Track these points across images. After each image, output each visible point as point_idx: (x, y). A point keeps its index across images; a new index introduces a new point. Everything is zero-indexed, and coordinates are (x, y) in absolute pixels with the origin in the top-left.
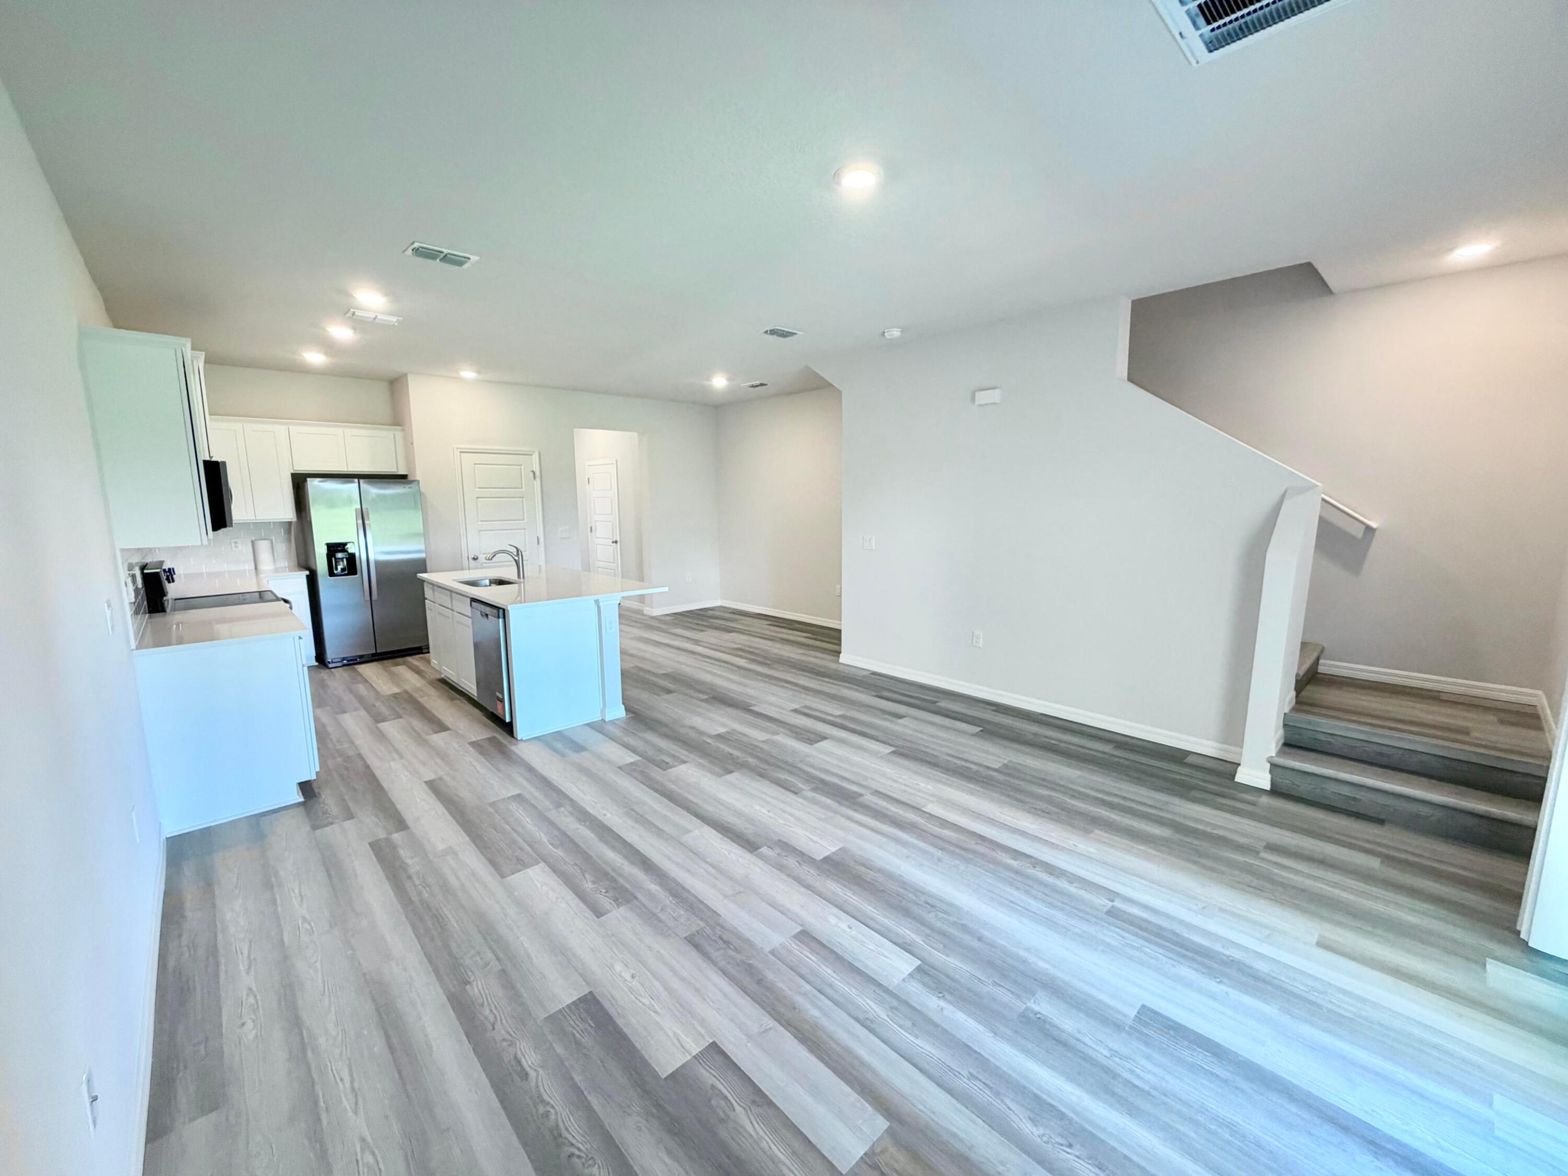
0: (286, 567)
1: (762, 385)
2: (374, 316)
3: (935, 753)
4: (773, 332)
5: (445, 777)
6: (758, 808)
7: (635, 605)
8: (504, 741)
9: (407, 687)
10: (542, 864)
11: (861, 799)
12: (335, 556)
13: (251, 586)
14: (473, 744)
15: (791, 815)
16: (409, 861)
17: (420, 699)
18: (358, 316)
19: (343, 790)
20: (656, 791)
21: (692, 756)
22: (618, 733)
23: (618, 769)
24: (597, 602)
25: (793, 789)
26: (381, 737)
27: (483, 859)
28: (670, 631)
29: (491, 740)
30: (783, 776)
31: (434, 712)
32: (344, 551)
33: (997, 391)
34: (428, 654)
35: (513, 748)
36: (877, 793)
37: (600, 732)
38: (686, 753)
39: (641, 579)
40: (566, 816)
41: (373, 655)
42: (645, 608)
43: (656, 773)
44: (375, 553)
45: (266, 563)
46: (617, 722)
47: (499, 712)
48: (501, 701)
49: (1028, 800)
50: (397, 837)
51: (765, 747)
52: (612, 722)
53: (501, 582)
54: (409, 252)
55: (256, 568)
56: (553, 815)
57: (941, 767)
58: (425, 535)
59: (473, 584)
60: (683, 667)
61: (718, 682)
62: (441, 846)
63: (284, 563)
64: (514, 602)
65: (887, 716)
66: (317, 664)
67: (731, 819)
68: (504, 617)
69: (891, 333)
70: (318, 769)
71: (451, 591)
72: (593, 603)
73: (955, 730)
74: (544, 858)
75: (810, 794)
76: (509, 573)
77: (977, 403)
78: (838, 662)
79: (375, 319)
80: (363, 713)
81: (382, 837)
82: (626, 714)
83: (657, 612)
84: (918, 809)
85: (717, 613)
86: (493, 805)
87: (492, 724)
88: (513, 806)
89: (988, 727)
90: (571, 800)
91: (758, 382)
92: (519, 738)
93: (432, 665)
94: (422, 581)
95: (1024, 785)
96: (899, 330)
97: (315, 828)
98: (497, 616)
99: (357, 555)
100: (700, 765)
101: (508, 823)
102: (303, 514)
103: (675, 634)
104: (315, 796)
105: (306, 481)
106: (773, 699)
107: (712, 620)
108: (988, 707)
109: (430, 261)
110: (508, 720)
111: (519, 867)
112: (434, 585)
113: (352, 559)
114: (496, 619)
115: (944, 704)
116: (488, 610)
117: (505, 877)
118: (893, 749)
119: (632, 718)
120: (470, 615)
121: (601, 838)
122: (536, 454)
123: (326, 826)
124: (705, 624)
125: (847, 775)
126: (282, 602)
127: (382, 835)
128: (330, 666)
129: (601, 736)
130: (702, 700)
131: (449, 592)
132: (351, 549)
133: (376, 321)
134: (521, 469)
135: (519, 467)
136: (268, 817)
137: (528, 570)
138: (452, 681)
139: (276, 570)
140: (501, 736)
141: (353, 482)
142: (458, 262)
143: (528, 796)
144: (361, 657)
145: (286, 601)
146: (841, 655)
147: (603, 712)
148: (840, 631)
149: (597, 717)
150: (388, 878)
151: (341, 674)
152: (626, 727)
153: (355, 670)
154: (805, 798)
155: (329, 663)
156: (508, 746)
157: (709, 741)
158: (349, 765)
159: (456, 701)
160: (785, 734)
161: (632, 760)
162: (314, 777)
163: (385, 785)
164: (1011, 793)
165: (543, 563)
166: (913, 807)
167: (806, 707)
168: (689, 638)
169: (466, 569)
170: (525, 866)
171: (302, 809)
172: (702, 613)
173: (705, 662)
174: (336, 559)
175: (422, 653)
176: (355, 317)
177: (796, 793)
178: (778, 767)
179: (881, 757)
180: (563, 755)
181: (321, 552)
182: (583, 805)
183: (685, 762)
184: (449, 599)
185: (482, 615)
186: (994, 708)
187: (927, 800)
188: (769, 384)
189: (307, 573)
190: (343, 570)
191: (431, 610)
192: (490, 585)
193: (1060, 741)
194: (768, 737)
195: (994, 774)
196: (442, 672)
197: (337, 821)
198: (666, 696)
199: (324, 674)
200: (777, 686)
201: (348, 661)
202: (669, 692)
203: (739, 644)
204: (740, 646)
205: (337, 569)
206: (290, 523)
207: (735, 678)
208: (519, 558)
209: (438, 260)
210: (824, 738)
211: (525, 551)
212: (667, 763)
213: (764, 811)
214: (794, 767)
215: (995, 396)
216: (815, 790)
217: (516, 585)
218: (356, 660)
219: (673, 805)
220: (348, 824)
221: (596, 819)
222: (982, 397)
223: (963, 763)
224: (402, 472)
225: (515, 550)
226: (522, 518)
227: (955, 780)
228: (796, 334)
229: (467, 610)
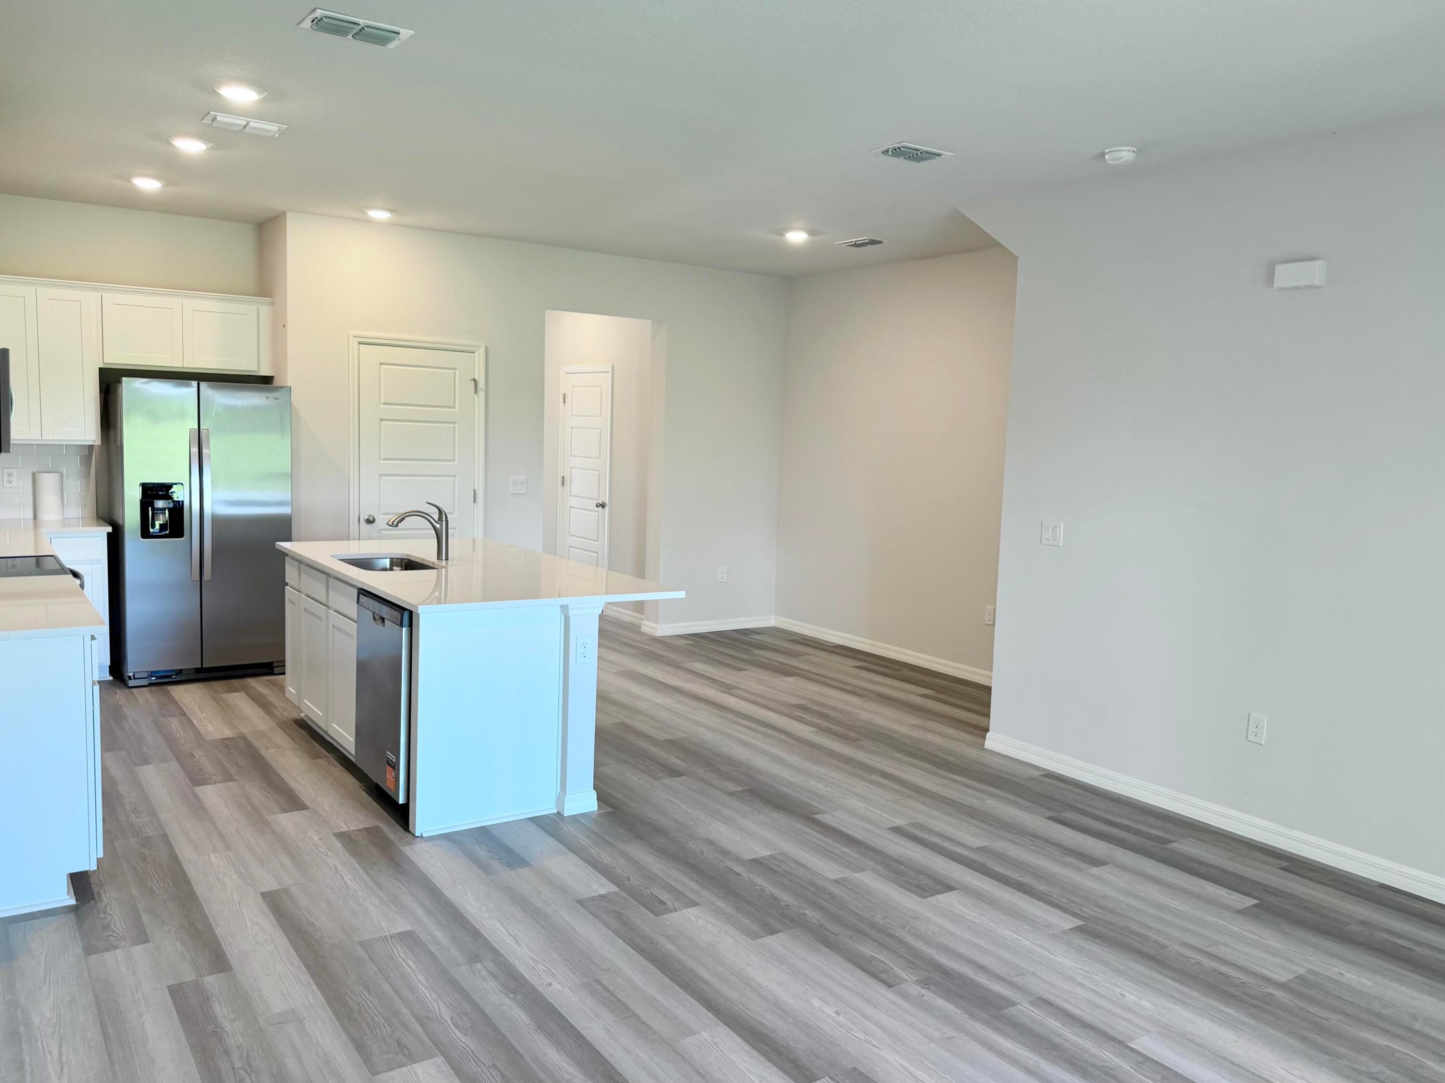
0: (79, 518)
1: (873, 242)
2: (244, 123)
3: (1161, 940)
4: (897, 152)
5: (293, 889)
6: (817, 1003)
7: (627, 616)
8: (391, 836)
9: (244, 730)
10: (439, 1060)
11: (1012, 1011)
12: (152, 505)
13: (25, 547)
14: (341, 836)
15: (878, 1024)
16: (226, 1024)
17: (263, 752)
18: (221, 122)
19: (135, 892)
20: (641, 951)
21: (705, 893)
22: (582, 839)
23: (578, 905)
24: (564, 609)
25: (883, 976)
26: (199, 809)
27: (344, 1036)
28: (684, 665)
29: (371, 832)
30: (867, 950)
31: (284, 775)
32: (168, 497)
33: (1317, 263)
34: (282, 677)
35: (407, 850)
36: (1043, 1002)
37: (553, 836)
38: (695, 886)
39: (640, 571)
40: (484, 979)
41: (197, 670)
42: (645, 622)
43: (642, 919)
44: (214, 502)
45: (50, 513)
46: (583, 821)
47: (388, 786)
48: (394, 768)
49: (1342, 1050)
50: (211, 981)
51: (836, 890)
52: (574, 819)
53: (409, 565)
54: (307, 24)
55: (35, 517)
56: (463, 973)
57: (1171, 968)
58: (293, 476)
59: (365, 564)
60: (701, 730)
61: (760, 762)
62: (278, 1007)
63: (75, 511)
64: (426, 602)
65: (1070, 860)
66: (111, 678)
67: (770, 1021)
68: (411, 625)
69: (1115, 155)
70: (101, 855)
71: (328, 575)
72: (558, 610)
73: (1199, 897)
74: (443, 1050)
75: (915, 990)
76: (425, 550)
77: (1276, 285)
78: (981, 747)
79: (245, 127)
80: (174, 765)
81: (189, 979)
82: (598, 809)
83: (663, 629)
84: (1120, 1043)
85: (767, 639)
86: (365, 945)
87: (375, 804)
88: (400, 952)
89: (1271, 899)
90: (495, 951)
91: (865, 238)
92: (417, 834)
93: (287, 695)
94: (283, 555)
95: (1335, 1020)
96: (1132, 149)
97: (89, 950)
98: (399, 623)
99: (186, 504)
100: (717, 911)
101: (387, 979)
102: (112, 434)
103: (692, 672)
104: (94, 898)
105: (120, 382)
106: (856, 804)
107: (757, 652)
108: (1273, 861)
109: (336, 38)
110: (401, 800)
111: (401, 1058)
112: (304, 564)
113: (177, 510)
114: (398, 627)
115: (1186, 847)
116: (385, 611)
117: (377, 1073)
118: (1080, 923)
119: (608, 814)
120: (355, 617)
121: (541, 1027)
122: (482, 350)
123: (107, 950)
124: (745, 657)
125: (984, 960)
126: (71, 576)
127: (189, 976)
128: (131, 683)
129: (551, 841)
130: (731, 794)
131: (324, 576)
132: (178, 494)
133: (247, 130)
134: (455, 373)
135: (453, 371)
136: (22, 924)
137: (455, 546)
138: (317, 725)
139: (65, 523)
140: (389, 828)
141: (190, 386)
142: (380, 38)
143: (424, 937)
144: (180, 672)
145: (76, 575)
146: (988, 734)
147: (560, 800)
148: (988, 689)
149: (548, 808)
150: (193, 1047)
151: (146, 698)
152: (595, 829)
153: (168, 694)
154: (904, 996)
155: (130, 678)
156: (399, 845)
157: (738, 869)
158: (147, 852)
159: (320, 761)
160: (875, 871)
161: (603, 892)
162: (94, 867)
163: (200, 890)
164: (1309, 1035)
165: (479, 534)
166: (1112, 1038)
167: (917, 825)
168: (713, 680)
169: (353, 539)
170: (413, 1059)
171: (72, 916)
172: (743, 638)
173: (738, 724)
174: (153, 509)
175: (272, 674)
176: (215, 124)
177: (890, 986)
178: (859, 931)
179: (1054, 936)
180: (485, 869)
181: (132, 496)
182: (511, 959)
183: (692, 904)
184: (324, 588)
185: (374, 618)
186: (1284, 864)
187: (1138, 1026)
188: (885, 241)
189: (110, 529)
190: (163, 527)
191: (293, 603)
192: (391, 569)
193: (1419, 943)
194: (847, 873)
195: (1278, 993)
196: (302, 708)
197: (123, 944)
198: (668, 781)
199: (120, 695)
200: (865, 780)
201: (158, 678)
202: (674, 773)
203: (803, 698)
204: (803, 702)
205: (153, 526)
206: (91, 447)
207: (792, 759)
208: (441, 526)
209: (350, 37)
210: (947, 887)
211: (452, 513)
212: (663, 903)
213: (830, 1011)
214: (889, 935)
215: (1315, 272)
216: (925, 983)
217: (436, 570)
218: (170, 677)
219: (667, 981)
220: (138, 951)
221: (534, 990)
222: (1285, 275)
223: (1215, 965)
224: (264, 372)
225: (437, 511)
226: (452, 459)
227: (1195, 994)
228: (939, 155)
229: (351, 608)
